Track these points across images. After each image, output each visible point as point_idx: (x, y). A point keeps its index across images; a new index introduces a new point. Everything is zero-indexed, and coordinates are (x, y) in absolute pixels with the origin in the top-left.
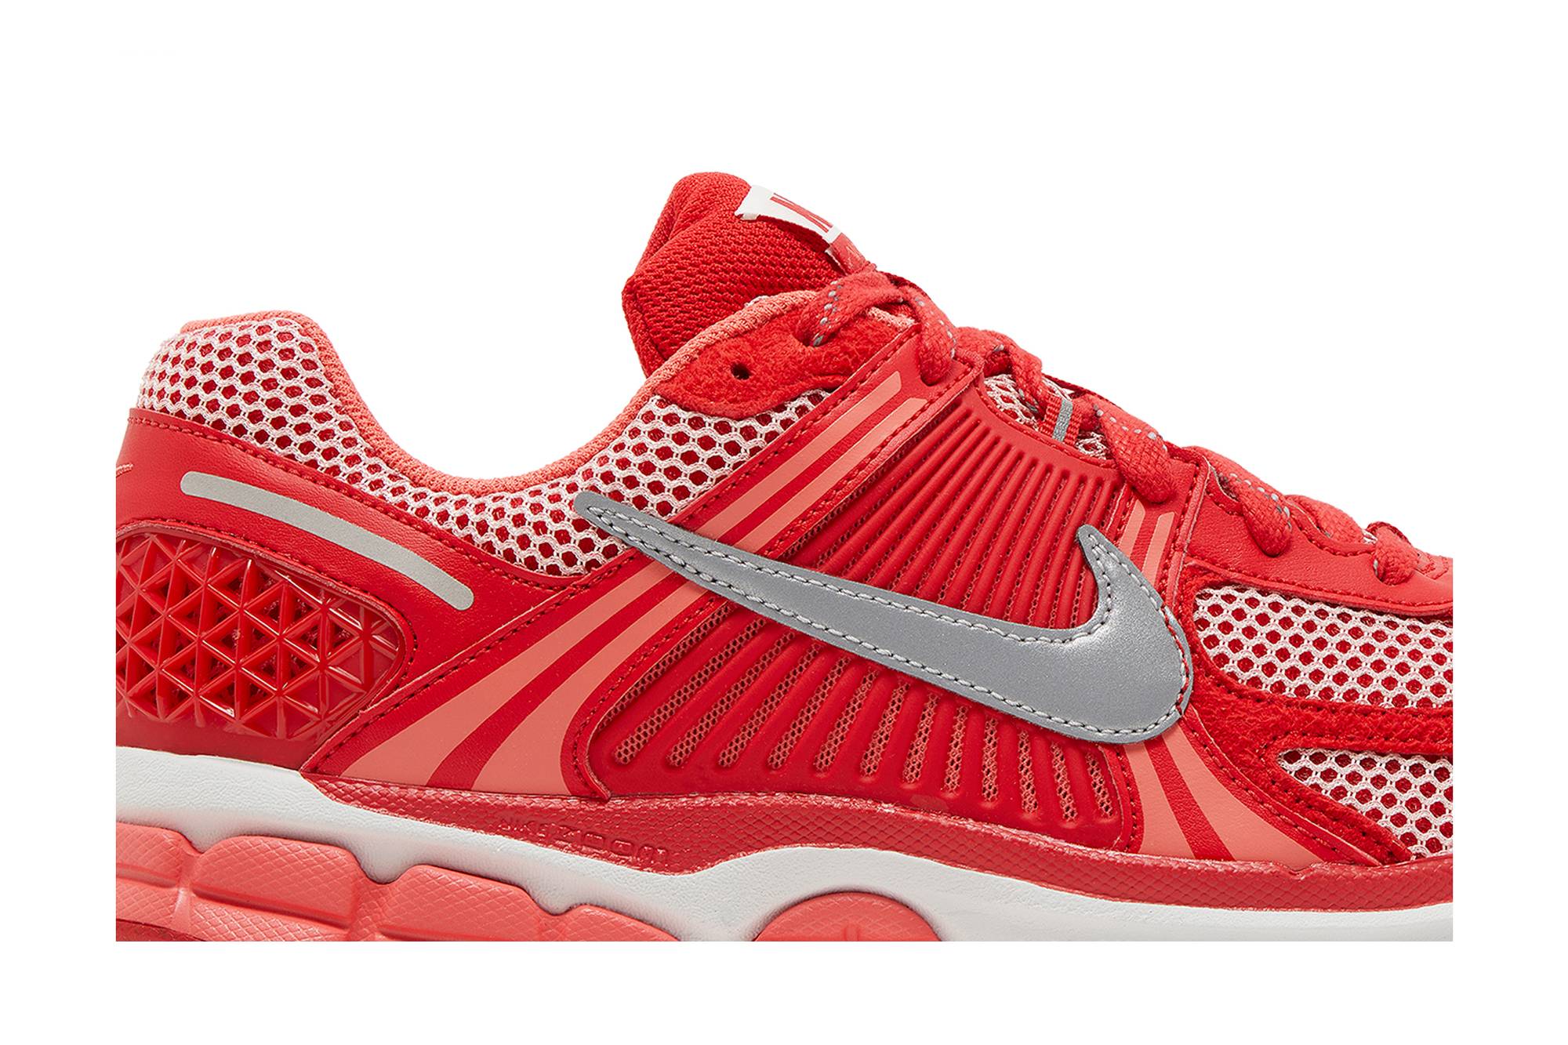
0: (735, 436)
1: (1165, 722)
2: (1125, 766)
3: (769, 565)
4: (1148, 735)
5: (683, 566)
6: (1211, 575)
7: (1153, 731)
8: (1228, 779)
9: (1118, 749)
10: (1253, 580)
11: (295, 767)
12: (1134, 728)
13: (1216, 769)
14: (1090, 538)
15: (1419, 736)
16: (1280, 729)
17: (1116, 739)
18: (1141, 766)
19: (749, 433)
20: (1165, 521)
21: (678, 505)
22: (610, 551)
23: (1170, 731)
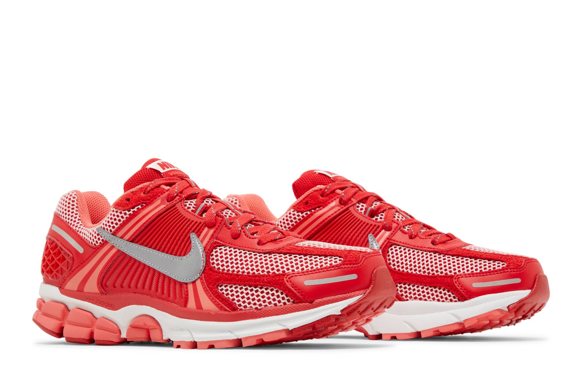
0: (123, 215)
1: (196, 277)
2: (187, 288)
3: (128, 243)
4: (192, 281)
5: (114, 243)
6: (219, 244)
7: (194, 280)
8: (206, 291)
9: (186, 284)
10: (229, 245)
11: (58, 287)
12: (190, 279)
13: (204, 288)
14: (193, 236)
15: (248, 281)
16: (218, 280)
17: (186, 282)
18: (190, 287)
19: (125, 214)
20: (212, 231)
21: (113, 230)
22: (103, 240)
23: (197, 280)
